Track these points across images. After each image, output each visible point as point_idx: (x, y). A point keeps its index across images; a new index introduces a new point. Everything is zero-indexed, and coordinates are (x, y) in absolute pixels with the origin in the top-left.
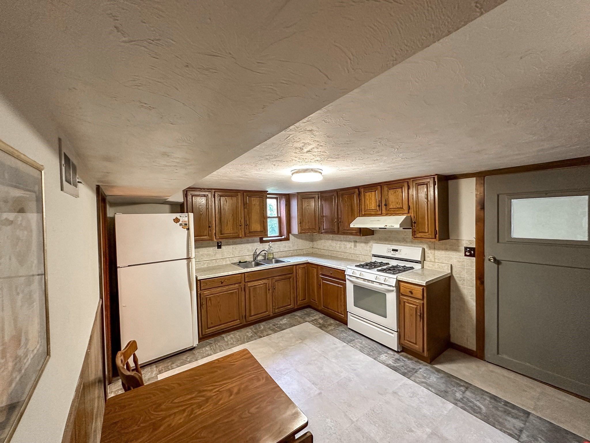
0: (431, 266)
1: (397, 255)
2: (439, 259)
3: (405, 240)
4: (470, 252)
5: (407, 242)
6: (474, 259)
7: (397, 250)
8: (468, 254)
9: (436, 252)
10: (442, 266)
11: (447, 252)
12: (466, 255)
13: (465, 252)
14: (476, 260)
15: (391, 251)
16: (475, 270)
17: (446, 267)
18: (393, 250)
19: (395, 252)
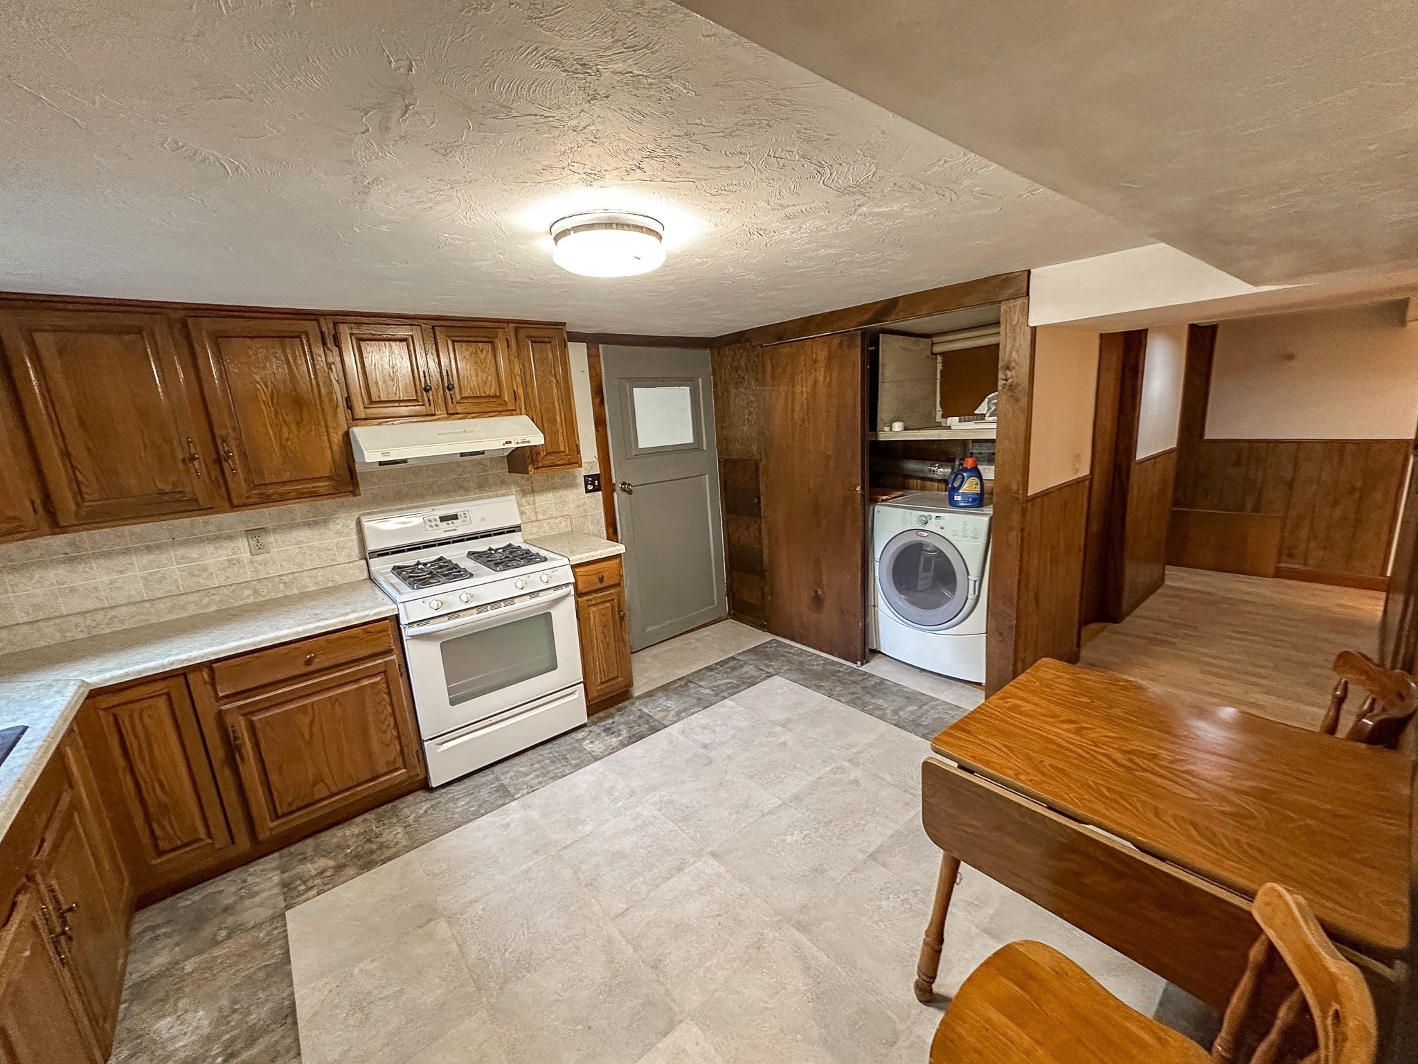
0: (535, 530)
1: (460, 529)
2: (544, 512)
3: (461, 487)
4: (593, 484)
5: (467, 490)
6: (599, 495)
7: (455, 517)
8: (590, 487)
9: (538, 498)
10: (556, 523)
11: (556, 494)
12: (588, 491)
13: (586, 485)
14: (603, 496)
15: (439, 522)
16: (603, 514)
17: (564, 524)
18: (443, 519)
19: (450, 522)
